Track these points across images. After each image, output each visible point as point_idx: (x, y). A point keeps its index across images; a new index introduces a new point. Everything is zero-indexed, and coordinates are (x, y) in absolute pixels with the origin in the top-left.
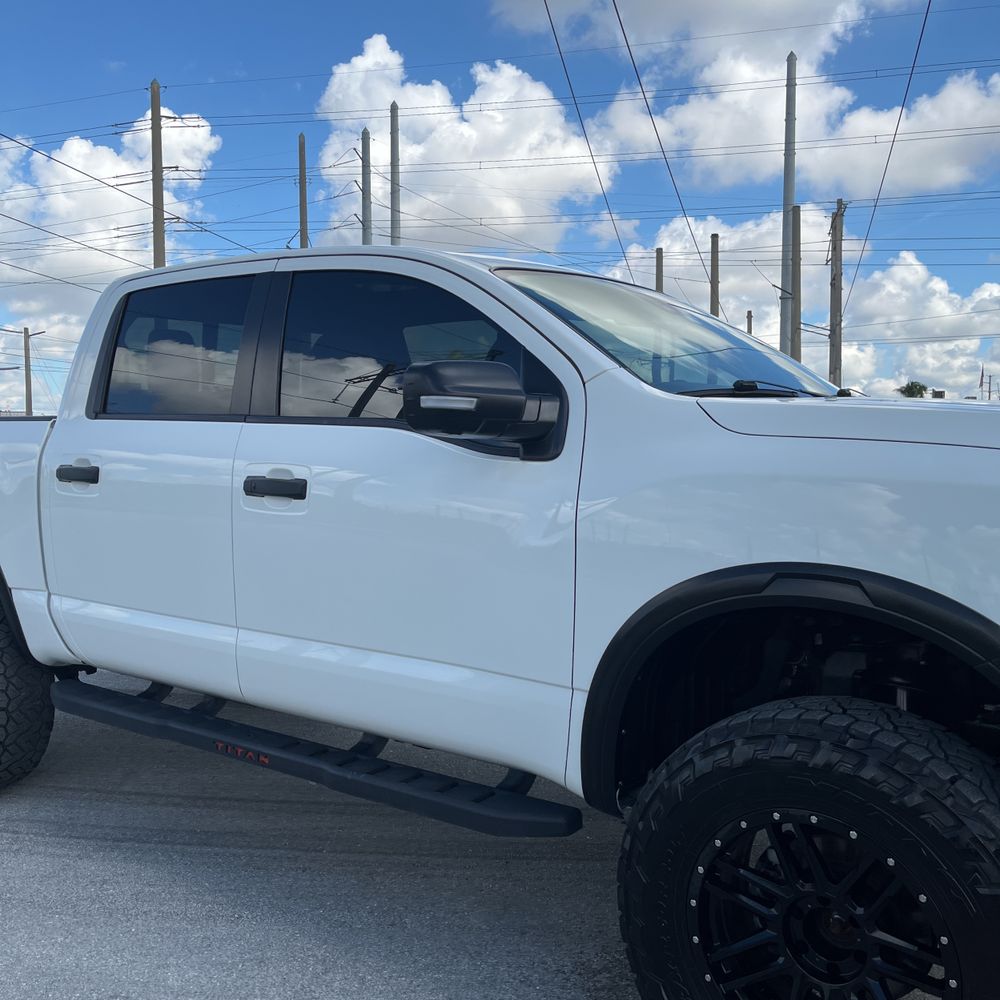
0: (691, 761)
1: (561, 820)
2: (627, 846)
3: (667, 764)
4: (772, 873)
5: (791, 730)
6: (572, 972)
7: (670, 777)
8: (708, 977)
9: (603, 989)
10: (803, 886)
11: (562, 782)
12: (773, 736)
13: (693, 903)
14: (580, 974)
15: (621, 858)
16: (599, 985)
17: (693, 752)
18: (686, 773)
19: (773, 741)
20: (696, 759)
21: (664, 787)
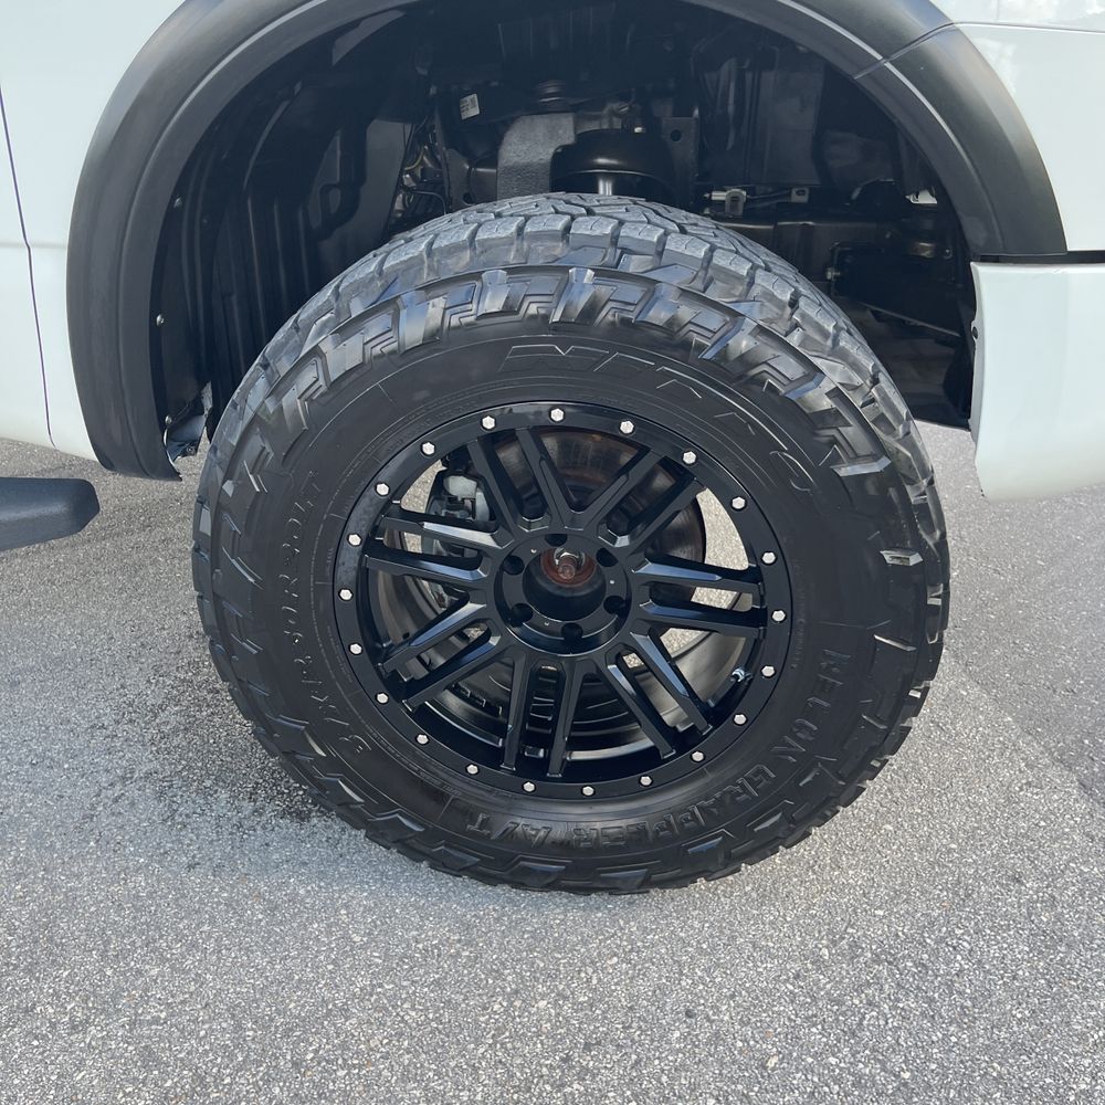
0: (316, 352)
1: (57, 508)
2: (206, 527)
3: (265, 366)
4: (458, 514)
5: (512, 258)
6: (117, 722)
7: (277, 389)
8: (382, 698)
9: (175, 731)
10: (529, 526)
11: (44, 440)
12: (477, 276)
13: (346, 595)
14: (131, 721)
15: (196, 550)
16: (166, 729)
17: (319, 333)
18: (308, 377)
19: (478, 284)
20: (327, 347)
21: (266, 409)
